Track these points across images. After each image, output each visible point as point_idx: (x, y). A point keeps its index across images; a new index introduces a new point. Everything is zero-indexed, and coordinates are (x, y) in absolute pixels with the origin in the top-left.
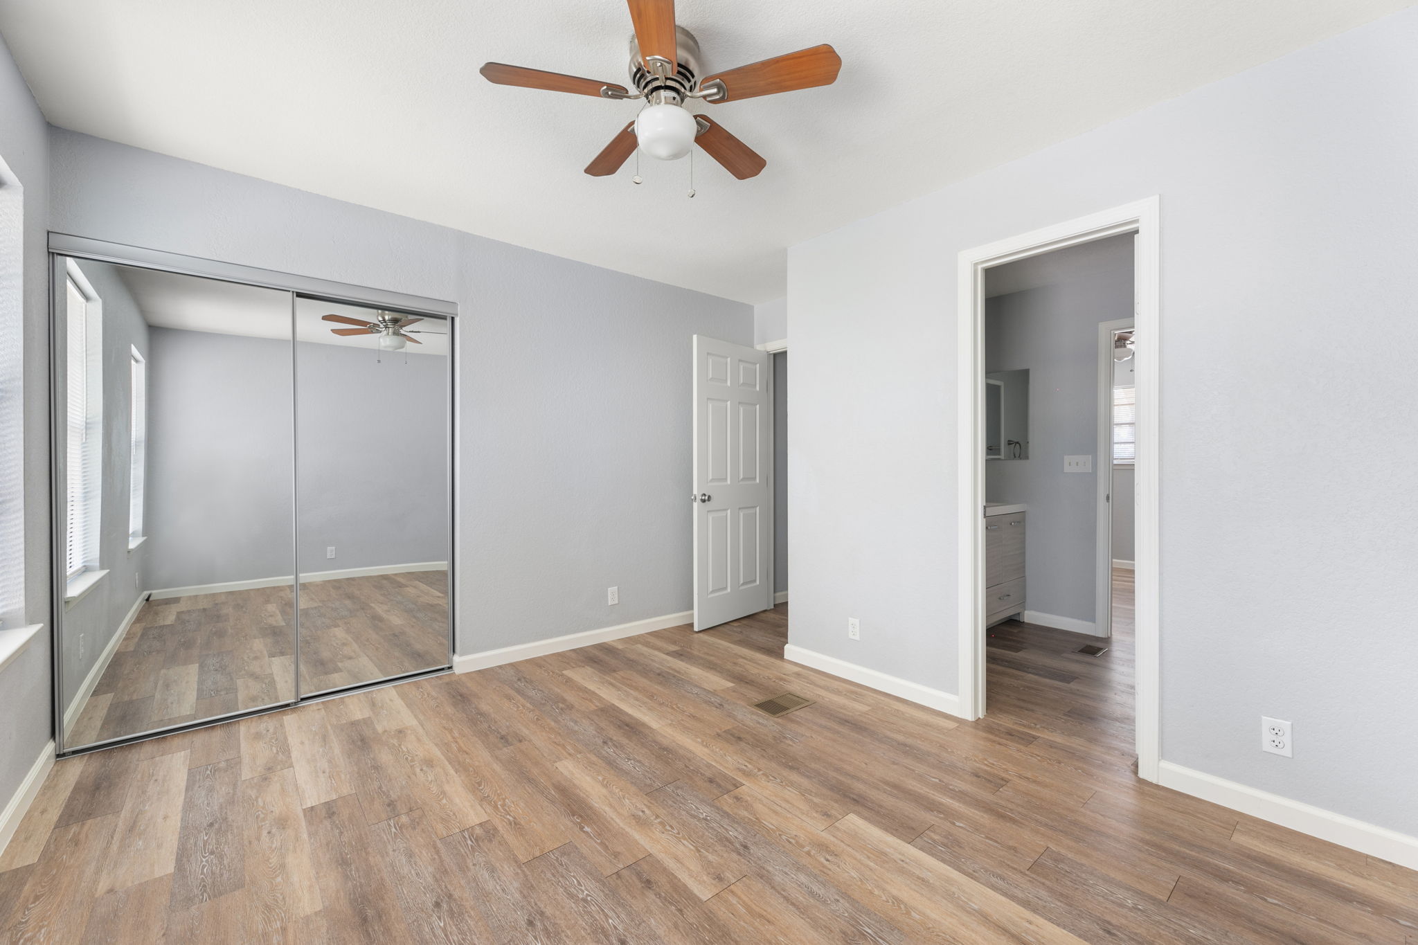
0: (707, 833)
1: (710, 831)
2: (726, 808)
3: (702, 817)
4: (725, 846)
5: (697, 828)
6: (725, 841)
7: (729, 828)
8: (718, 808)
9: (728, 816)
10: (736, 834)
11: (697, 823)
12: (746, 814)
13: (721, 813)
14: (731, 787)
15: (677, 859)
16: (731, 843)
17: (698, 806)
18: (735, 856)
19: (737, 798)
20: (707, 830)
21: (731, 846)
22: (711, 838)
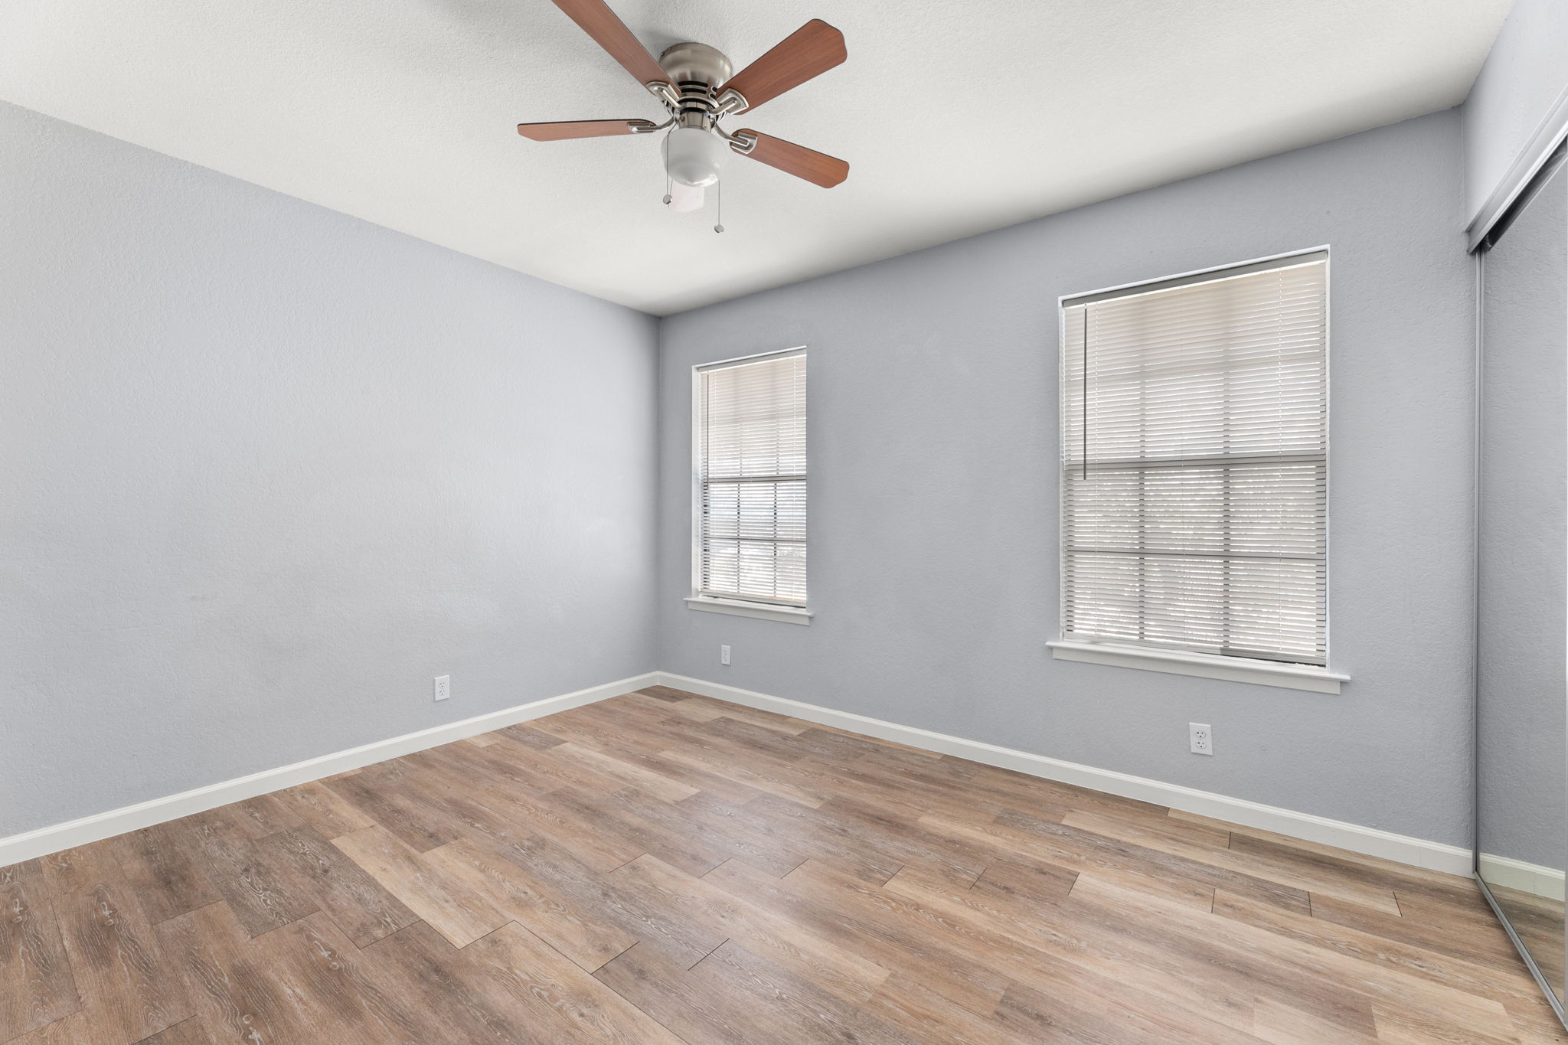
0: (646, 902)
1: (642, 905)
2: (622, 933)
3: (653, 919)
4: (626, 893)
5: (657, 907)
6: (627, 897)
7: (621, 911)
8: (633, 932)
9: (621, 925)
10: (614, 906)
11: (657, 912)
12: (598, 929)
13: (629, 927)
14: (612, 966)
15: (674, 877)
16: (620, 897)
17: (657, 932)
18: (618, 886)
19: (606, 949)
20: (645, 905)
21: (621, 893)
22: (641, 898)
